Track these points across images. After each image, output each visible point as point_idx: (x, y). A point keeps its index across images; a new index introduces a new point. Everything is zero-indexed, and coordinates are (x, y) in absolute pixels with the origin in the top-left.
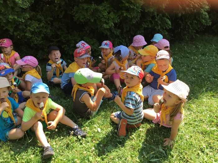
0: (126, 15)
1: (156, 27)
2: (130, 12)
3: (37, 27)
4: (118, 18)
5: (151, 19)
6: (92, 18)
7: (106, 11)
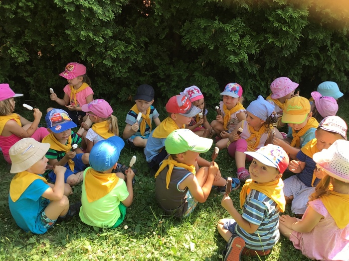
0: (273, 42)
1: (326, 66)
2: (279, 37)
3: (123, 52)
4: (257, 46)
5: (318, 52)
6: (212, 43)
7: (237, 34)
